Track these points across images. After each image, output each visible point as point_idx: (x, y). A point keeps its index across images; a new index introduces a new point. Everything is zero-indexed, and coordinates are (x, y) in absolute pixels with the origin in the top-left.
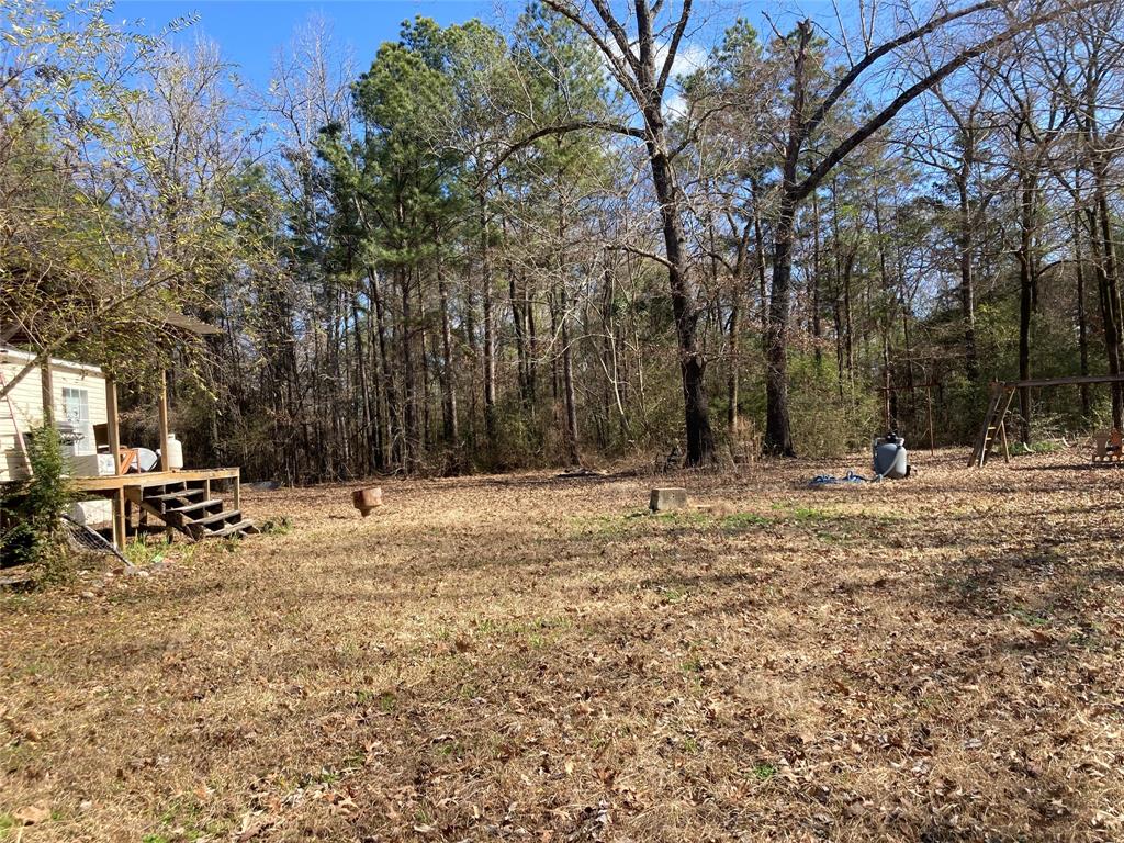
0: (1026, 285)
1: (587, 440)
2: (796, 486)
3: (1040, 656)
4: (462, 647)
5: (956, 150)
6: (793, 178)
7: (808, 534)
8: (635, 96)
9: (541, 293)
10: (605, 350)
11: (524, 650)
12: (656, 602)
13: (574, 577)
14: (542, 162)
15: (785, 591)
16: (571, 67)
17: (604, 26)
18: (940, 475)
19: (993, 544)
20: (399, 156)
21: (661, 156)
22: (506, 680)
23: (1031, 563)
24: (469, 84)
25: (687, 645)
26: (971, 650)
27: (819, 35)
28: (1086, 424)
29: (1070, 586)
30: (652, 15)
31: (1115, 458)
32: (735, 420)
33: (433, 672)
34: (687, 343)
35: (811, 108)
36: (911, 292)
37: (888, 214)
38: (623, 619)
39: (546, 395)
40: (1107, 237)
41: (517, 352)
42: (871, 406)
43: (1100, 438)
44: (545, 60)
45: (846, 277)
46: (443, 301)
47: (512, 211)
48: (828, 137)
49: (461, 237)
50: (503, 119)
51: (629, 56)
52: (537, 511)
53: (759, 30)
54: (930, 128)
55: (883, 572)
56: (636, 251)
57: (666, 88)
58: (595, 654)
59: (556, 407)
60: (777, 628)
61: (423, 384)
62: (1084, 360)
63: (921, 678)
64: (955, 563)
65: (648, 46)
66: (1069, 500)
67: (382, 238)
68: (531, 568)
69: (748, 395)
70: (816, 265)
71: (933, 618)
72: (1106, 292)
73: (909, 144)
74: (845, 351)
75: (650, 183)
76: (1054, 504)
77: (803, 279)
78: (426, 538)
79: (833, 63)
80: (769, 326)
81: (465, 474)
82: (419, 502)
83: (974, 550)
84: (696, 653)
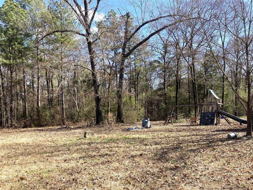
0: (177, 83)
1: (68, 118)
2: (123, 130)
3: (175, 171)
4: (22, 179)
5: (163, 49)
6: (125, 52)
7: (125, 143)
8: (83, 25)
9: (55, 76)
10: (74, 93)
11: (42, 178)
12: (83, 163)
13: (60, 157)
14: (56, 40)
15: (118, 158)
16: (66, 15)
17: (75, 5)
18: (157, 127)
19: (168, 144)
20: (11, 32)
21: (90, 42)
22: (35, 187)
23: (175, 149)
24: (34, 14)
25: (90, 174)
26: (160, 170)
27: (131, 17)
28: (189, 116)
29: (183, 154)
30: (88, 4)
31: (195, 124)
32: (109, 113)
33: (11, 187)
34: (96, 92)
35: (129, 35)
36: (152, 83)
37: (147, 63)
38: (73, 168)
39: (56, 105)
40: (194, 73)
41: (47, 92)
42: (143, 110)
43: (192, 119)
44: (58, 11)
45: (137, 78)
46: (24, 76)
47: (47, 52)
48: (133, 42)
49: (31, 58)
50: (45, 26)
51: (82, 14)
52: (51, 138)
53: (117, 13)
54: (157, 43)
55: (142, 152)
56: (83, 67)
57: (92, 24)
58: (64, 178)
59: (59, 108)
60: (115, 168)
61: (17, 100)
62: (189, 101)
63: (148, 178)
64: (159, 149)
65: (87, 12)
66: (185, 133)
67: (4, 56)
68: (47, 155)
69: (113, 107)
70: (130, 74)
71: (152, 163)
72: (194, 85)
73: (152, 46)
74: (137, 96)
75: (87, 49)
76: (181, 135)
77: (127, 78)
78: (14, 147)
79: (135, 24)
80: (118, 89)
81: (29, 127)
82: (13, 136)
83: (163, 146)
84: (92, 176)
